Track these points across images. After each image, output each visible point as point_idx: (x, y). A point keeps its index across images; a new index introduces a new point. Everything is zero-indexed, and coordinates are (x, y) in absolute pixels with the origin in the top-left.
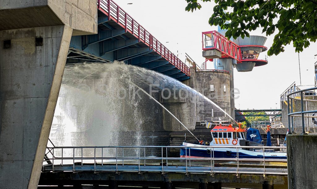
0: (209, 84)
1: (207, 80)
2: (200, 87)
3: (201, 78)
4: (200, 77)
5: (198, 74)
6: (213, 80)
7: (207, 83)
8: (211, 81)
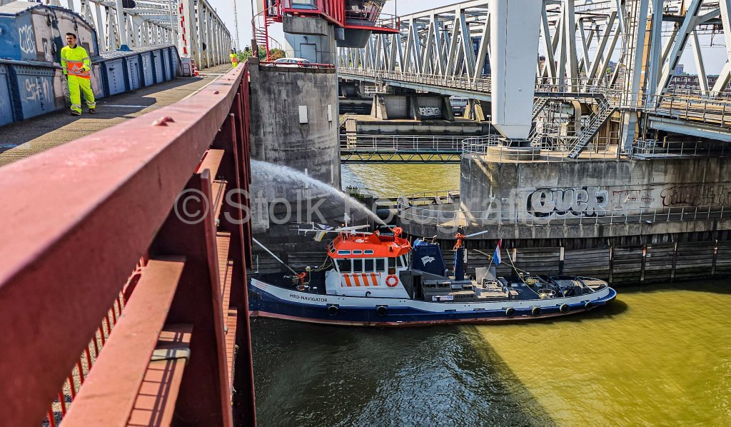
0: (295, 104)
1: (290, 94)
2: (273, 111)
3: (275, 88)
4: (271, 84)
5: (266, 76)
6: (304, 91)
7: (290, 100)
8: (300, 96)
